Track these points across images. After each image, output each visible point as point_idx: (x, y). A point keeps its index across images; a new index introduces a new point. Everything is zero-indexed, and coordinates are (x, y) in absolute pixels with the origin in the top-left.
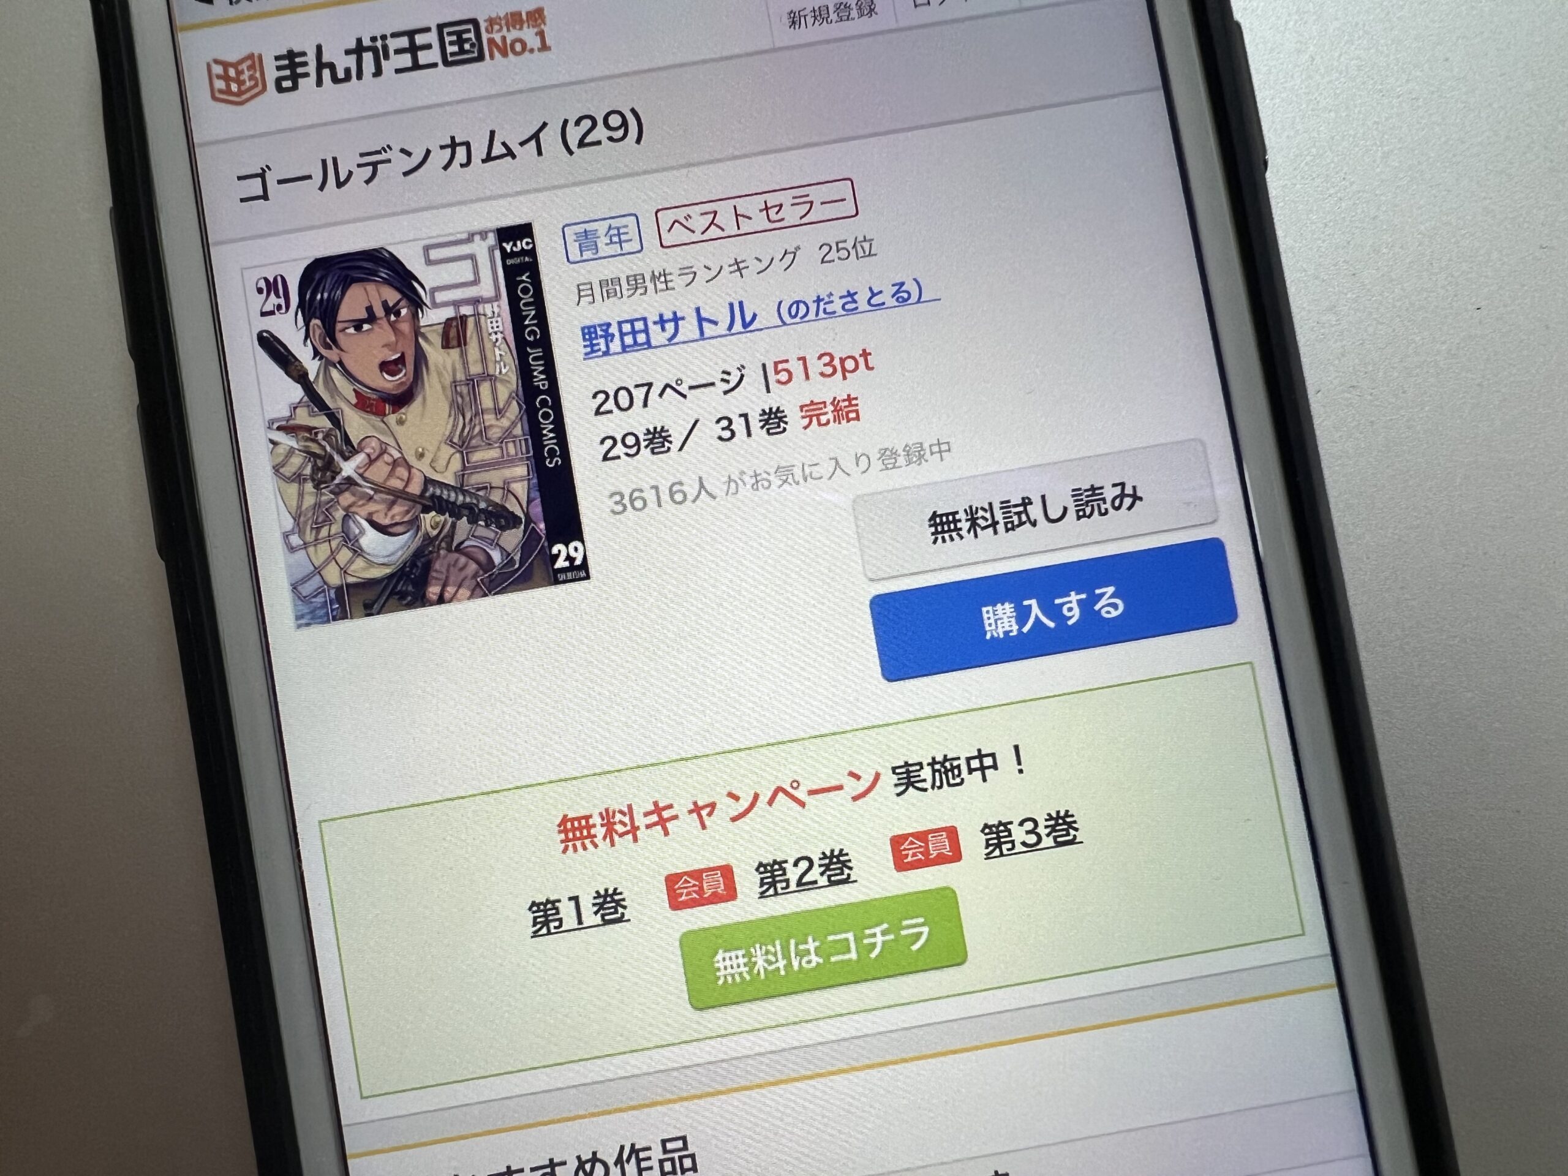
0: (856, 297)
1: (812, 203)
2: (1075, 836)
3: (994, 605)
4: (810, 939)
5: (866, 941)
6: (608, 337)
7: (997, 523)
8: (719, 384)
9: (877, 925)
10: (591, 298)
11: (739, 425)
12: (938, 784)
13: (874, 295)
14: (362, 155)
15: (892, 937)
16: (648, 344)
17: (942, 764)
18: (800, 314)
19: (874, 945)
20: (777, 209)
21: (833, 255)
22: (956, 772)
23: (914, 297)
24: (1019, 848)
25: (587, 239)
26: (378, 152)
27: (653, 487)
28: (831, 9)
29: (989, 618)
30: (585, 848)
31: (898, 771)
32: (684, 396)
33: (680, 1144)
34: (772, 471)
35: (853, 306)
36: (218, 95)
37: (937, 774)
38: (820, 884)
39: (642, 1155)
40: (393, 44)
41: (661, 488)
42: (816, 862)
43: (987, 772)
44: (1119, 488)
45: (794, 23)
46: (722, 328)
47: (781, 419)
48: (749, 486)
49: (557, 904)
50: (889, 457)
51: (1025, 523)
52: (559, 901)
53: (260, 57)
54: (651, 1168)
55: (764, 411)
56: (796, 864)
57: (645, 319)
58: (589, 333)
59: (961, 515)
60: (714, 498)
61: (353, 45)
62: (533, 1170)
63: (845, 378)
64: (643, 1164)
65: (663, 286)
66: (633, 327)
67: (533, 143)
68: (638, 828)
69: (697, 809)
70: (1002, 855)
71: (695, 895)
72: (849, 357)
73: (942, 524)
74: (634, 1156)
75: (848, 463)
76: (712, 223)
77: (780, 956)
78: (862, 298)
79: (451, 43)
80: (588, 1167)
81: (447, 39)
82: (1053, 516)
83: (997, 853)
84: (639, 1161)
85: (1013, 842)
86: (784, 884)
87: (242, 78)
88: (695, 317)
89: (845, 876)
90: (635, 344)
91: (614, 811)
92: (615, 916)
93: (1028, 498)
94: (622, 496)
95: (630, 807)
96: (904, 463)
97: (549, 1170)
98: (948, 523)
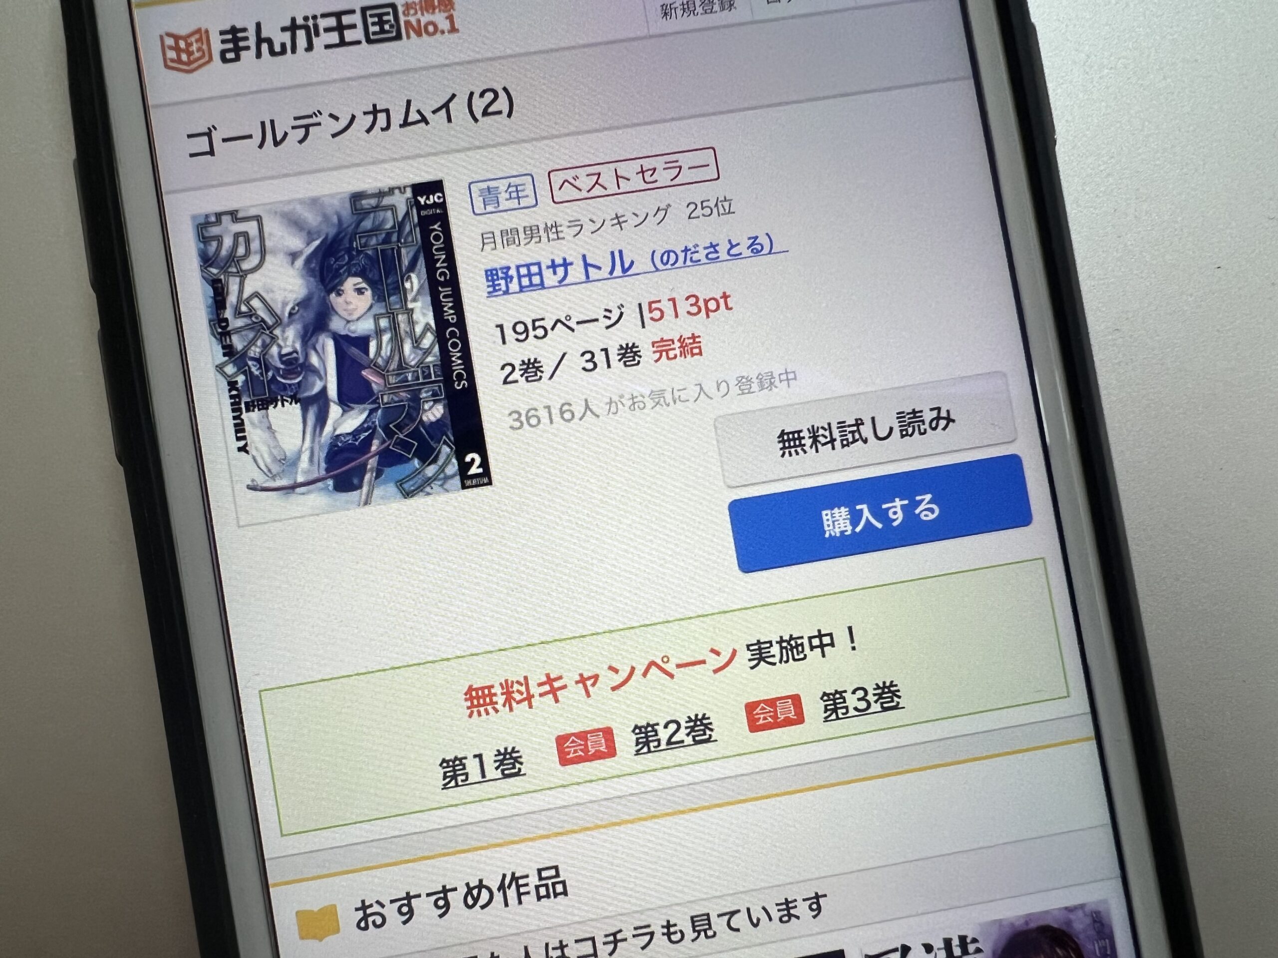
0: (717, 248)
1: (680, 167)
2: (898, 703)
3: (832, 509)
6: (508, 278)
7: (835, 440)
8: (602, 319)
10: (493, 245)
12: (785, 659)
13: (732, 247)
14: (296, 119)
16: (542, 285)
17: (789, 644)
18: (672, 261)
20: (650, 172)
21: (698, 212)
22: (800, 648)
23: (766, 250)
24: (852, 712)
25: (490, 196)
26: (310, 117)
27: (545, 407)
28: (697, 3)
30: (487, 713)
31: (752, 648)
32: (573, 330)
34: (647, 395)
35: (715, 255)
37: (784, 651)
38: (685, 744)
40: (323, 23)
41: (553, 408)
42: (683, 724)
43: (826, 649)
44: (936, 412)
45: (666, 14)
46: (605, 273)
48: (627, 408)
49: (464, 761)
50: (744, 384)
51: (857, 440)
52: (465, 758)
53: (207, 32)
56: (666, 727)
57: (539, 264)
58: (491, 275)
59: (805, 434)
60: (598, 416)
61: (288, 23)
63: (708, 316)
65: (555, 236)
66: (529, 270)
67: (444, 110)
68: (533, 696)
69: (582, 680)
70: (838, 718)
71: (581, 753)
72: (711, 299)
73: (789, 440)
75: (710, 387)
76: (597, 182)
78: (723, 249)
79: (374, 24)
82: (881, 434)
83: (834, 717)
85: (846, 708)
86: (656, 744)
87: (191, 49)
88: (581, 263)
89: (707, 737)
90: (531, 285)
91: (512, 682)
92: (513, 771)
93: (861, 419)
94: (520, 414)
95: (526, 678)
96: (758, 389)
98: (794, 439)
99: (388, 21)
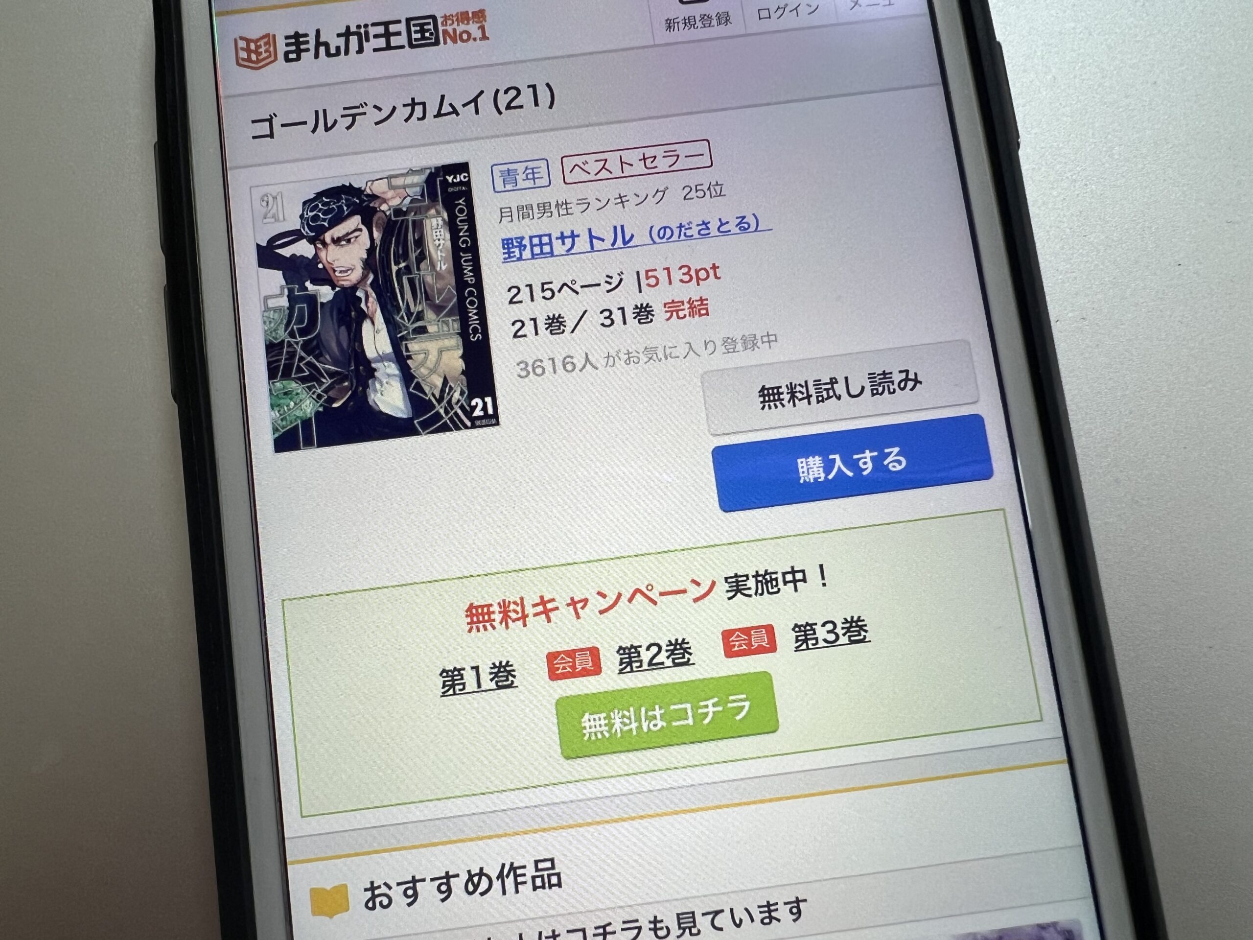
0: (709, 225)
1: (678, 156)
2: (865, 636)
3: (807, 458)
4: (657, 707)
5: (700, 711)
6: (522, 247)
7: (811, 396)
8: (603, 284)
9: (709, 699)
10: (510, 218)
11: (617, 316)
12: (760, 591)
13: (722, 225)
14: (345, 109)
15: (720, 709)
16: (552, 254)
17: (764, 578)
18: (667, 236)
19: (707, 714)
20: (652, 159)
21: (693, 194)
22: (774, 583)
23: (753, 228)
24: (821, 644)
25: (509, 176)
26: (358, 107)
27: (550, 359)
28: (698, 19)
29: (802, 467)
30: (485, 629)
31: (730, 580)
32: (577, 293)
33: (548, 865)
34: (642, 350)
35: (706, 232)
36: (241, 61)
37: (760, 584)
38: (666, 665)
39: (519, 872)
40: (373, 31)
41: (556, 361)
42: (664, 648)
43: (798, 584)
44: (904, 374)
45: (670, 27)
46: (607, 244)
47: (649, 312)
48: (622, 362)
49: (462, 672)
50: (729, 344)
51: (832, 397)
52: (464, 669)
53: (274, 36)
54: (525, 883)
55: (636, 306)
56: (648, 649)
57: (549, 235)
58: (507, 244)
59: (784, 390)
60: (597, 368)
61: (343, 30)
62: (432, 880)
63: (698, 284)
64: (520, 879)
65: (565, 212)
66: (540, 241)
67: (473, 104)
68: (527, 616)
69: (573, 603)
70: (808, 648)
71: (569, 670)
72: (702, 269)
73: (769, 395)
74: (512, 874)
75: (699, 346)
76: (603, 167)
77: (633, 720)
78: (714, 226)
79: (416, 32)
80: (476, 879)
81: (413, 29)
82: (853, 393)
83: (804, 647)
84: (516, 876)
85: (816, 639)
86: (638, 664)
87: (260, 50)
88: (587, 235)
89: (685, 660)
90: (542, 252)
91: (509, 602)
92: (505, 683)
93: (835, 378)
94: (527, 365)
95: (522, 599)
96: (741, 349)
97: (445, 881)
98: (774, 394)
99: (428, 30)
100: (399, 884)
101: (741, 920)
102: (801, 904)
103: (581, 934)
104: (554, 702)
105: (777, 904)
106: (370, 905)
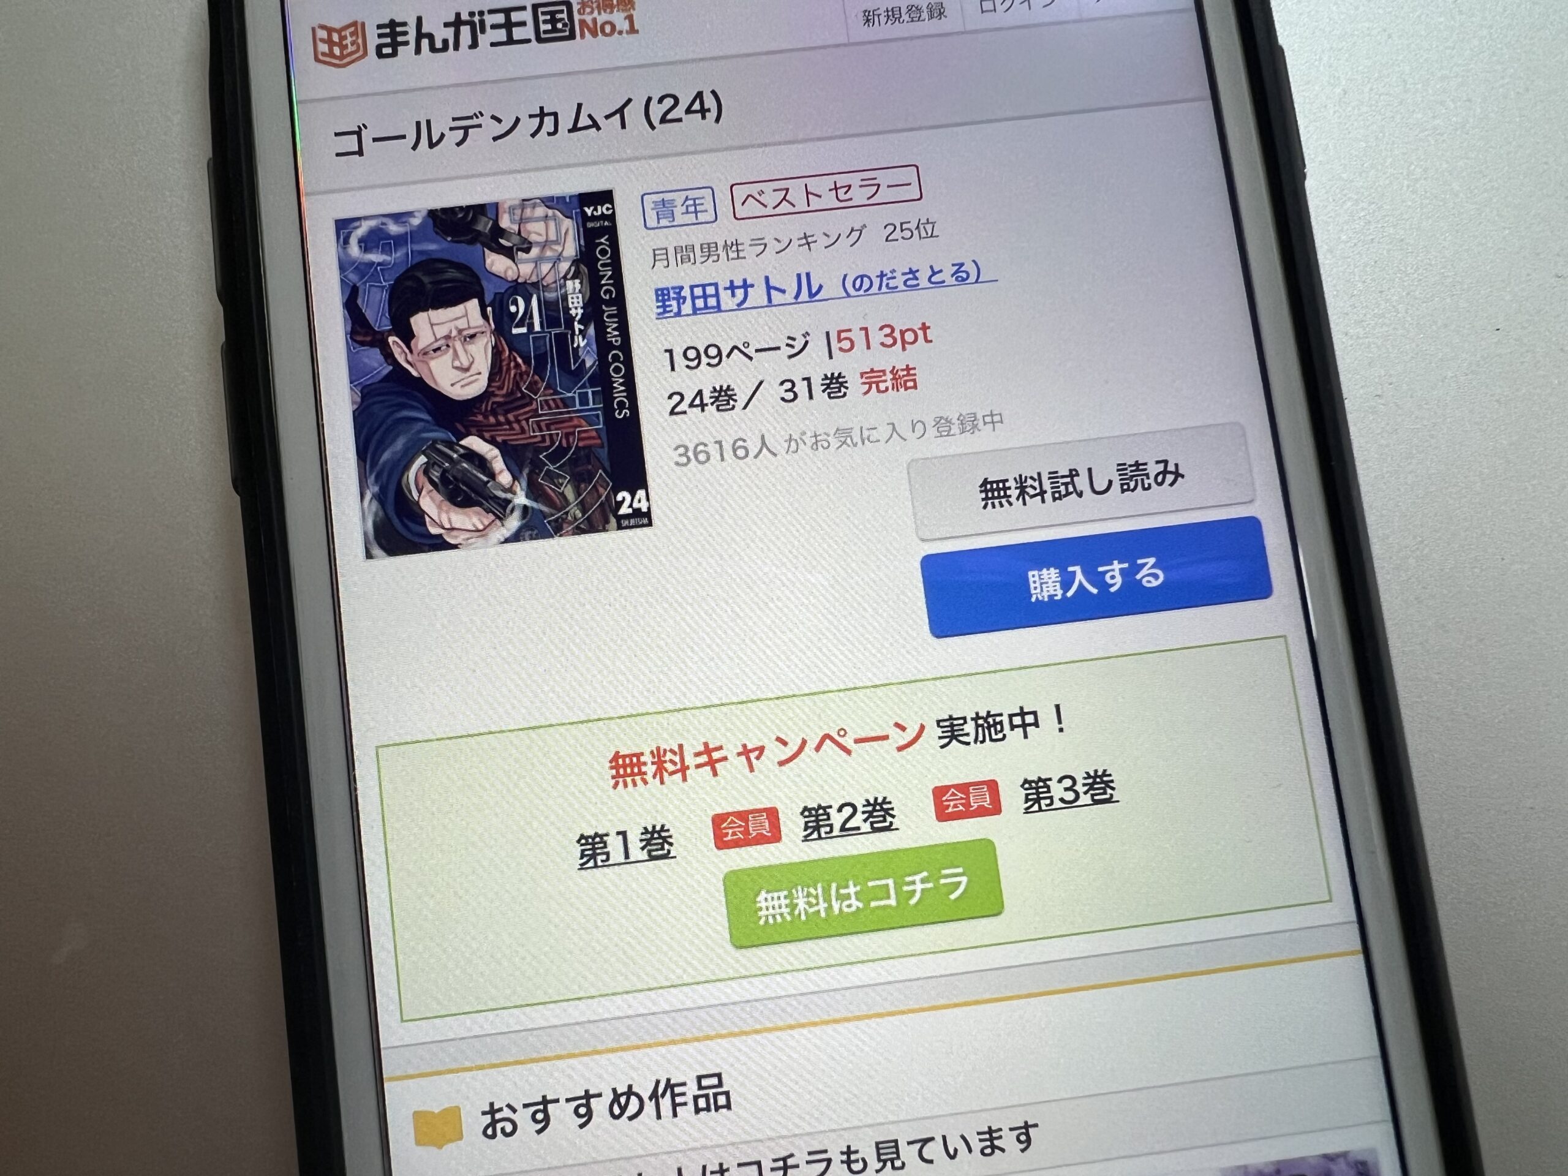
0: (917, 274)
1: (879, 185)
3: (1040, 570)
4: (851, 883)
5: (906, 888)
6: (681, 300)
7: (1045, 492)
8: (783, 347)
9: (915, 874)
10: (665, 263)
11: (801, 388)
12: (981, 738)
13: (934, 273)
14: (454, 119)
15: (930, 885)
16: (718, 308)
17: (985, 719)
18: (865, 287)
19: (914, 891)
20: (845, 189)
21: (897, 234)
22: (999, 727)
23: (973, 278)
24: (1057, 804)
25: (665, 208)
26: (470, 118)
27: (716, 442)
28: (903, 11)
30: (635, 784)
31: (942, 724)
32: (751, 358)
33: (714, 1081)
34: (832, 432)
35: (915, 282)
36: (321, 57)
37: (980, 729)
38: (862, 831)
39: (677, 1090)
40: (490, 19)
41: (724, 443)
42: (860, 809)
43: (1029, 729)
44: (1162, 465)
45: (868, 20)
46: (789, 297)
47: (841, 384)
48: (808, 447)
49: (605, 838)
50: (943, 425)
51: (1071, 493)
52: (607, 835)
53: (363, 24)
54: (685, 1104)
55: (826, 375)
56: (840, 810)
57: (716, 285)
58: (662, 295)
59: (1011, 483)
60: (775, 455)
61: (452, 19)
62: (568, 1100)
64: (678, 1100)
65: (735, 255)
66: (704, 291)
67: (618, 116)
68: (688, 768)
69: (745, 752)
70: (1040, 810)
71: (740, 836)
72: (908, 330)
73: (992, 490)
75: (904, 428)
76: (784, 198)
77: (821, 900)
78: (923, 275)
79: (545, 22)
80: (623, 1100)
81: (541, 18)
82: (1098, 489)
83: (1036, 808)
84: (674, 1096)
85: (1051, 798)
86: (828, 829)
87: (344, 43)
88: (764, 285)
89: (887, 824)
90: (706, 307)
92: (660, 852)
93: (1075, 470)
94: (687, 449)
95: (681, 746)
96: (958, 432)
97: (584, 1101)
98: (998, 489)
99: (561, 20)
100: (526, 1106)
101: (956, 1150)
102: (1031, 1130)
103: (755, 1167)
104: (721, 877)
105: (1000, 1130)
106: (490, 1132)
